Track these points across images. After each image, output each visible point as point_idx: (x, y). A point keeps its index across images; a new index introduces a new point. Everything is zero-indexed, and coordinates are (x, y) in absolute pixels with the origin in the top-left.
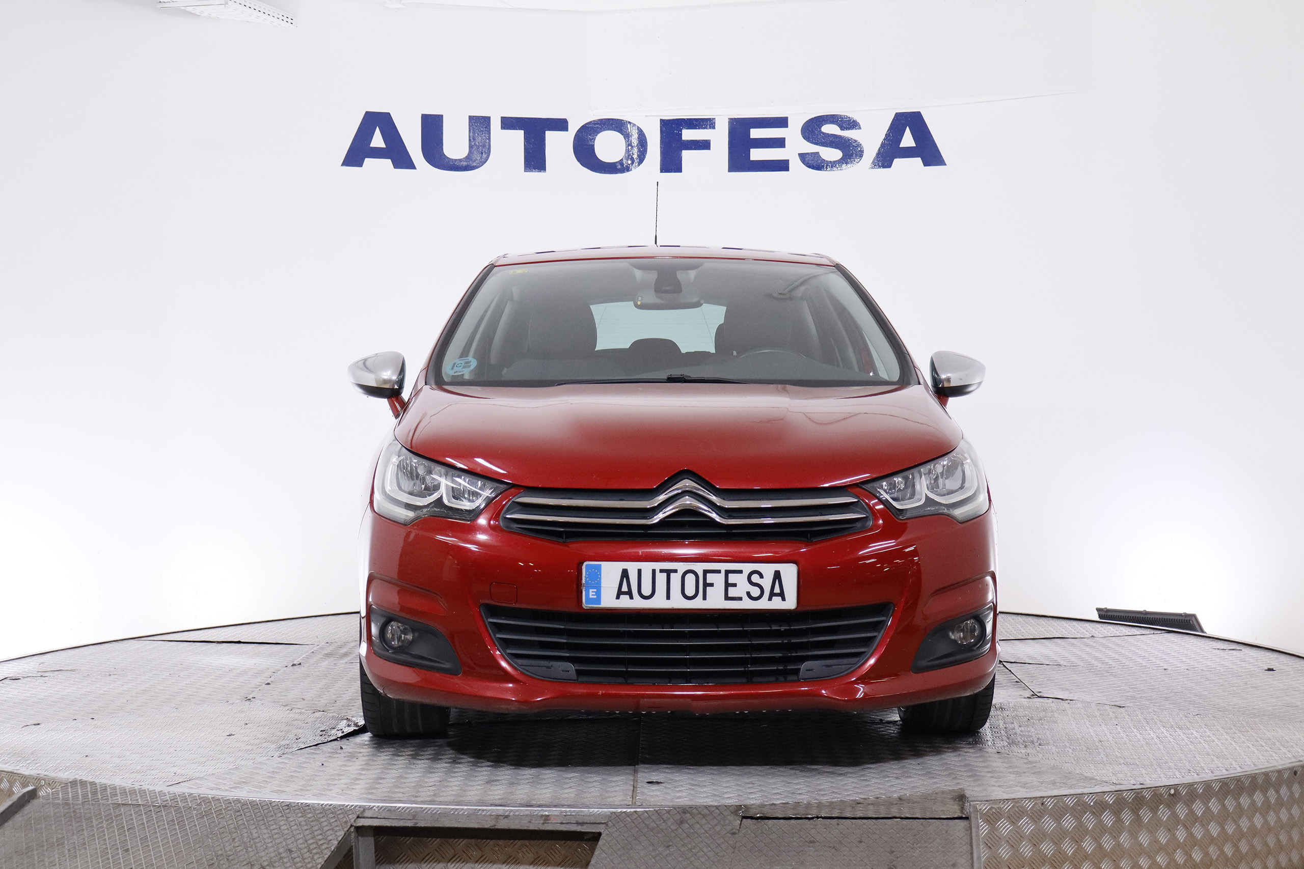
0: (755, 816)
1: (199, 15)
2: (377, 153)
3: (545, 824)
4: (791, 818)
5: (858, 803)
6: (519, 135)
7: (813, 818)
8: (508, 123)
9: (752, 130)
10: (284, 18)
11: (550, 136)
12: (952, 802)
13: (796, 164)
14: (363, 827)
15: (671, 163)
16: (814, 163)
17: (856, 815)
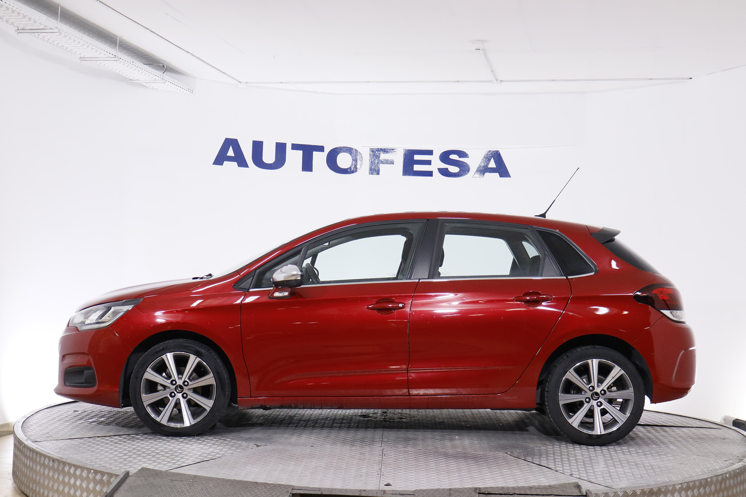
0: (485, 493)
1: (148, 87)
2: (230, 159)
3: (385, 495)
4: (502, 494)
5: (531, 488)
6: (300, 153)
7: (512, 494)
8: (295, 147)
9: (415, 156)
10: (189, 90)
11: (315, 154)
12: (574, 488)
13: (436, 173)
14: (296, 494)
15: (375, 170)
16: (444, 172)
17: (533, 493)
